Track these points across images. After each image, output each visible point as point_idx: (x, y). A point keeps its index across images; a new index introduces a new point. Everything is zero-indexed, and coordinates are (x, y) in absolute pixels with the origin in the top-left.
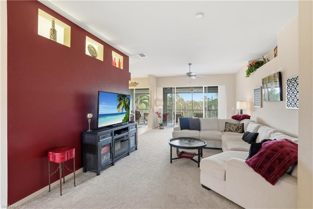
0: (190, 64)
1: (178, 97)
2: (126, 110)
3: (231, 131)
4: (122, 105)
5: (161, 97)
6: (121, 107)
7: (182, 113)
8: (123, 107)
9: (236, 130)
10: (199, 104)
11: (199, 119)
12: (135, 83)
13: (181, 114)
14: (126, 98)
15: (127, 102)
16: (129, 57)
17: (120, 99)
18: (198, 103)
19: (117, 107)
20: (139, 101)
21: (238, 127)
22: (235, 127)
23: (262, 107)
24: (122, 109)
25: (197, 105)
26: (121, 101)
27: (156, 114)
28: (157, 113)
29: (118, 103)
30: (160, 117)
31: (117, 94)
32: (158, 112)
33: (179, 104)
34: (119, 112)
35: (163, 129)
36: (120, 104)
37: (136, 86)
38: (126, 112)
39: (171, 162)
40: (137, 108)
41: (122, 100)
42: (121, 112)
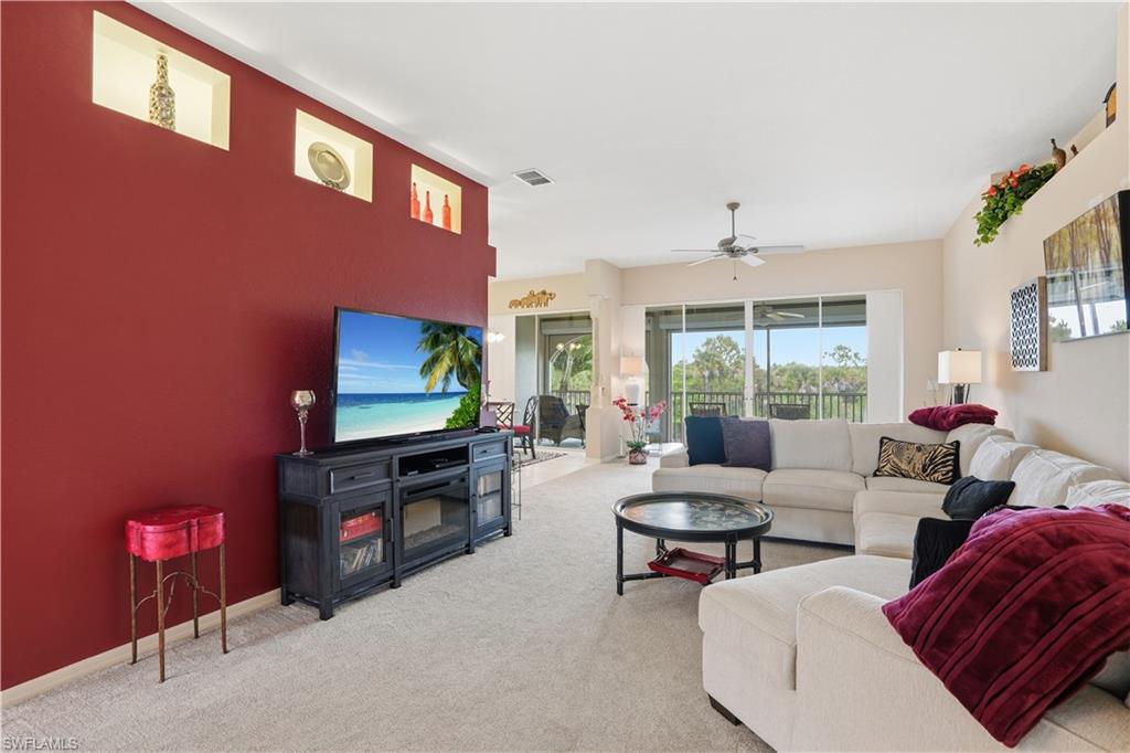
0: (733, 206)
1: (734, 352)
2: (462, 384)
3: (904, 476)
4: (446, 363)
5: (638, 343)
6: (440, 370)
7: (724, 405)
8: (450, 370)
9: (924, 470)
10: (814, 375)
11: (767, 423)
12: (544, 293)
13: (719, 409)
14: (461, 337)
15: (470, 352)
16: (487, 188)
17: (436, 341)
18: (810, 373)
19: (422, 371)
20: (570, 363)
21: (931, 460)
22: (919, 459)
23: (1044, 368)
24: (447, 379)
25: (806, 379)
26: (441, 347)
27: (618, 407)
28: (619, 402)
29: (428, 356)
30: (633, 420)
31: (420, 322)
32: (622, 400)
33: (736, 375)
34: (428, 388)
35: (644, 463)
36: (435, 360)
37: (546, 304)
38: (464, 389)
39: (620, 592)
40: (564, 387)
41: (443, 342)
42: (438, 389)
